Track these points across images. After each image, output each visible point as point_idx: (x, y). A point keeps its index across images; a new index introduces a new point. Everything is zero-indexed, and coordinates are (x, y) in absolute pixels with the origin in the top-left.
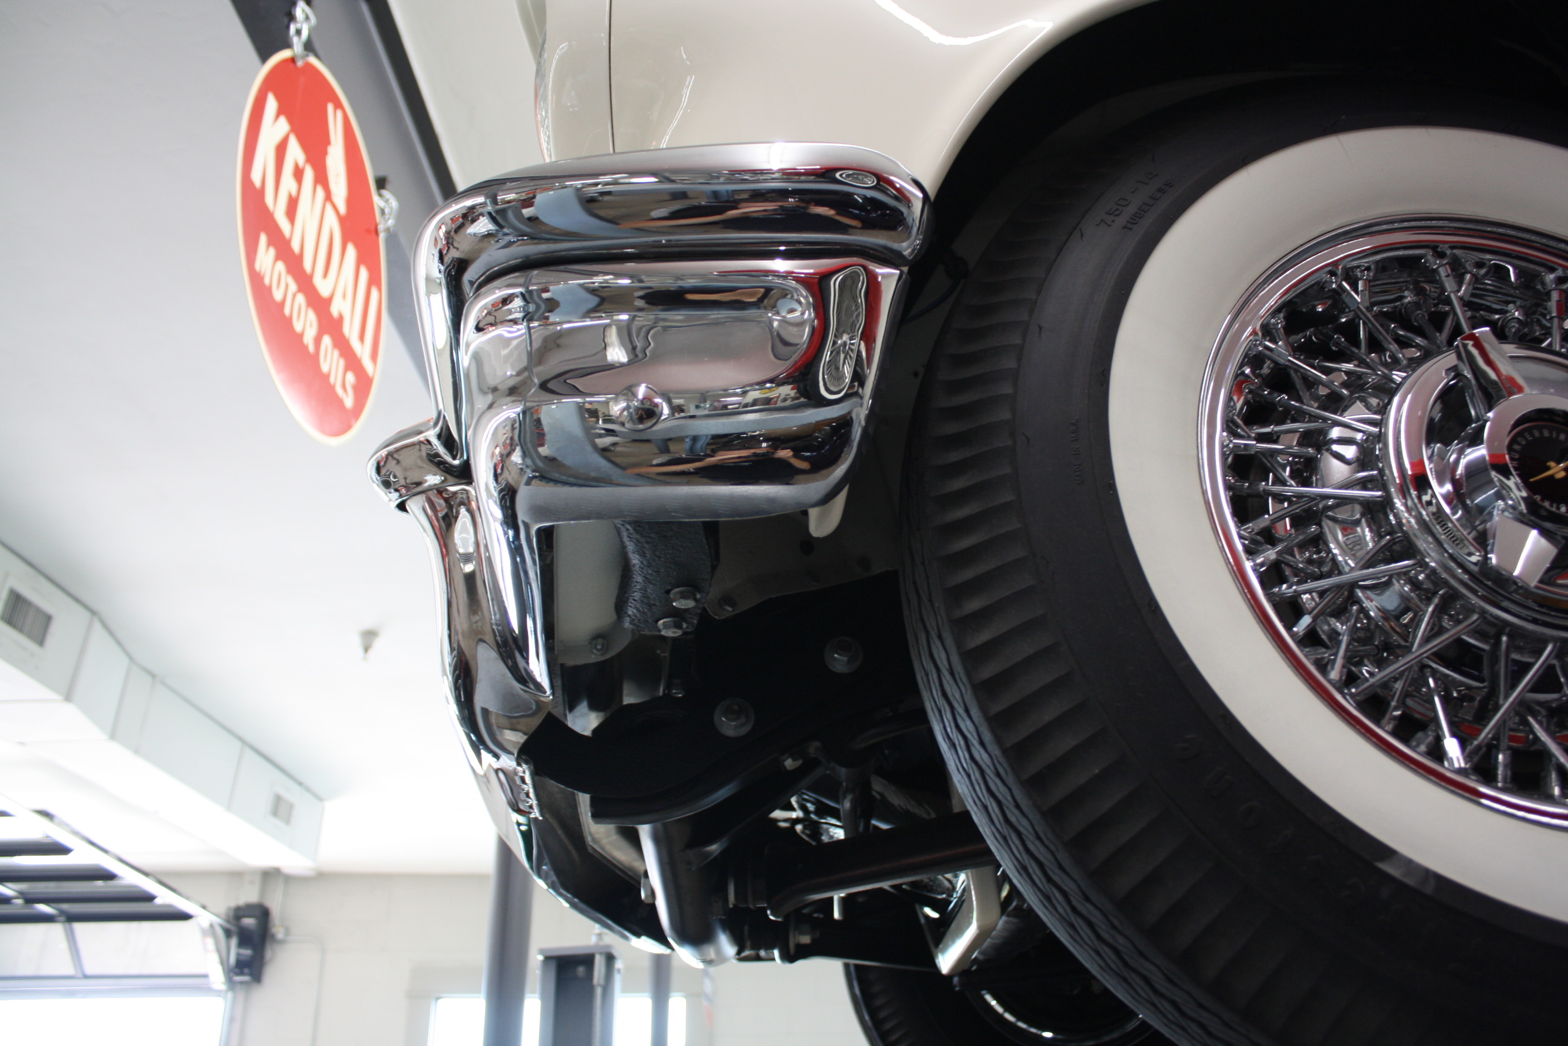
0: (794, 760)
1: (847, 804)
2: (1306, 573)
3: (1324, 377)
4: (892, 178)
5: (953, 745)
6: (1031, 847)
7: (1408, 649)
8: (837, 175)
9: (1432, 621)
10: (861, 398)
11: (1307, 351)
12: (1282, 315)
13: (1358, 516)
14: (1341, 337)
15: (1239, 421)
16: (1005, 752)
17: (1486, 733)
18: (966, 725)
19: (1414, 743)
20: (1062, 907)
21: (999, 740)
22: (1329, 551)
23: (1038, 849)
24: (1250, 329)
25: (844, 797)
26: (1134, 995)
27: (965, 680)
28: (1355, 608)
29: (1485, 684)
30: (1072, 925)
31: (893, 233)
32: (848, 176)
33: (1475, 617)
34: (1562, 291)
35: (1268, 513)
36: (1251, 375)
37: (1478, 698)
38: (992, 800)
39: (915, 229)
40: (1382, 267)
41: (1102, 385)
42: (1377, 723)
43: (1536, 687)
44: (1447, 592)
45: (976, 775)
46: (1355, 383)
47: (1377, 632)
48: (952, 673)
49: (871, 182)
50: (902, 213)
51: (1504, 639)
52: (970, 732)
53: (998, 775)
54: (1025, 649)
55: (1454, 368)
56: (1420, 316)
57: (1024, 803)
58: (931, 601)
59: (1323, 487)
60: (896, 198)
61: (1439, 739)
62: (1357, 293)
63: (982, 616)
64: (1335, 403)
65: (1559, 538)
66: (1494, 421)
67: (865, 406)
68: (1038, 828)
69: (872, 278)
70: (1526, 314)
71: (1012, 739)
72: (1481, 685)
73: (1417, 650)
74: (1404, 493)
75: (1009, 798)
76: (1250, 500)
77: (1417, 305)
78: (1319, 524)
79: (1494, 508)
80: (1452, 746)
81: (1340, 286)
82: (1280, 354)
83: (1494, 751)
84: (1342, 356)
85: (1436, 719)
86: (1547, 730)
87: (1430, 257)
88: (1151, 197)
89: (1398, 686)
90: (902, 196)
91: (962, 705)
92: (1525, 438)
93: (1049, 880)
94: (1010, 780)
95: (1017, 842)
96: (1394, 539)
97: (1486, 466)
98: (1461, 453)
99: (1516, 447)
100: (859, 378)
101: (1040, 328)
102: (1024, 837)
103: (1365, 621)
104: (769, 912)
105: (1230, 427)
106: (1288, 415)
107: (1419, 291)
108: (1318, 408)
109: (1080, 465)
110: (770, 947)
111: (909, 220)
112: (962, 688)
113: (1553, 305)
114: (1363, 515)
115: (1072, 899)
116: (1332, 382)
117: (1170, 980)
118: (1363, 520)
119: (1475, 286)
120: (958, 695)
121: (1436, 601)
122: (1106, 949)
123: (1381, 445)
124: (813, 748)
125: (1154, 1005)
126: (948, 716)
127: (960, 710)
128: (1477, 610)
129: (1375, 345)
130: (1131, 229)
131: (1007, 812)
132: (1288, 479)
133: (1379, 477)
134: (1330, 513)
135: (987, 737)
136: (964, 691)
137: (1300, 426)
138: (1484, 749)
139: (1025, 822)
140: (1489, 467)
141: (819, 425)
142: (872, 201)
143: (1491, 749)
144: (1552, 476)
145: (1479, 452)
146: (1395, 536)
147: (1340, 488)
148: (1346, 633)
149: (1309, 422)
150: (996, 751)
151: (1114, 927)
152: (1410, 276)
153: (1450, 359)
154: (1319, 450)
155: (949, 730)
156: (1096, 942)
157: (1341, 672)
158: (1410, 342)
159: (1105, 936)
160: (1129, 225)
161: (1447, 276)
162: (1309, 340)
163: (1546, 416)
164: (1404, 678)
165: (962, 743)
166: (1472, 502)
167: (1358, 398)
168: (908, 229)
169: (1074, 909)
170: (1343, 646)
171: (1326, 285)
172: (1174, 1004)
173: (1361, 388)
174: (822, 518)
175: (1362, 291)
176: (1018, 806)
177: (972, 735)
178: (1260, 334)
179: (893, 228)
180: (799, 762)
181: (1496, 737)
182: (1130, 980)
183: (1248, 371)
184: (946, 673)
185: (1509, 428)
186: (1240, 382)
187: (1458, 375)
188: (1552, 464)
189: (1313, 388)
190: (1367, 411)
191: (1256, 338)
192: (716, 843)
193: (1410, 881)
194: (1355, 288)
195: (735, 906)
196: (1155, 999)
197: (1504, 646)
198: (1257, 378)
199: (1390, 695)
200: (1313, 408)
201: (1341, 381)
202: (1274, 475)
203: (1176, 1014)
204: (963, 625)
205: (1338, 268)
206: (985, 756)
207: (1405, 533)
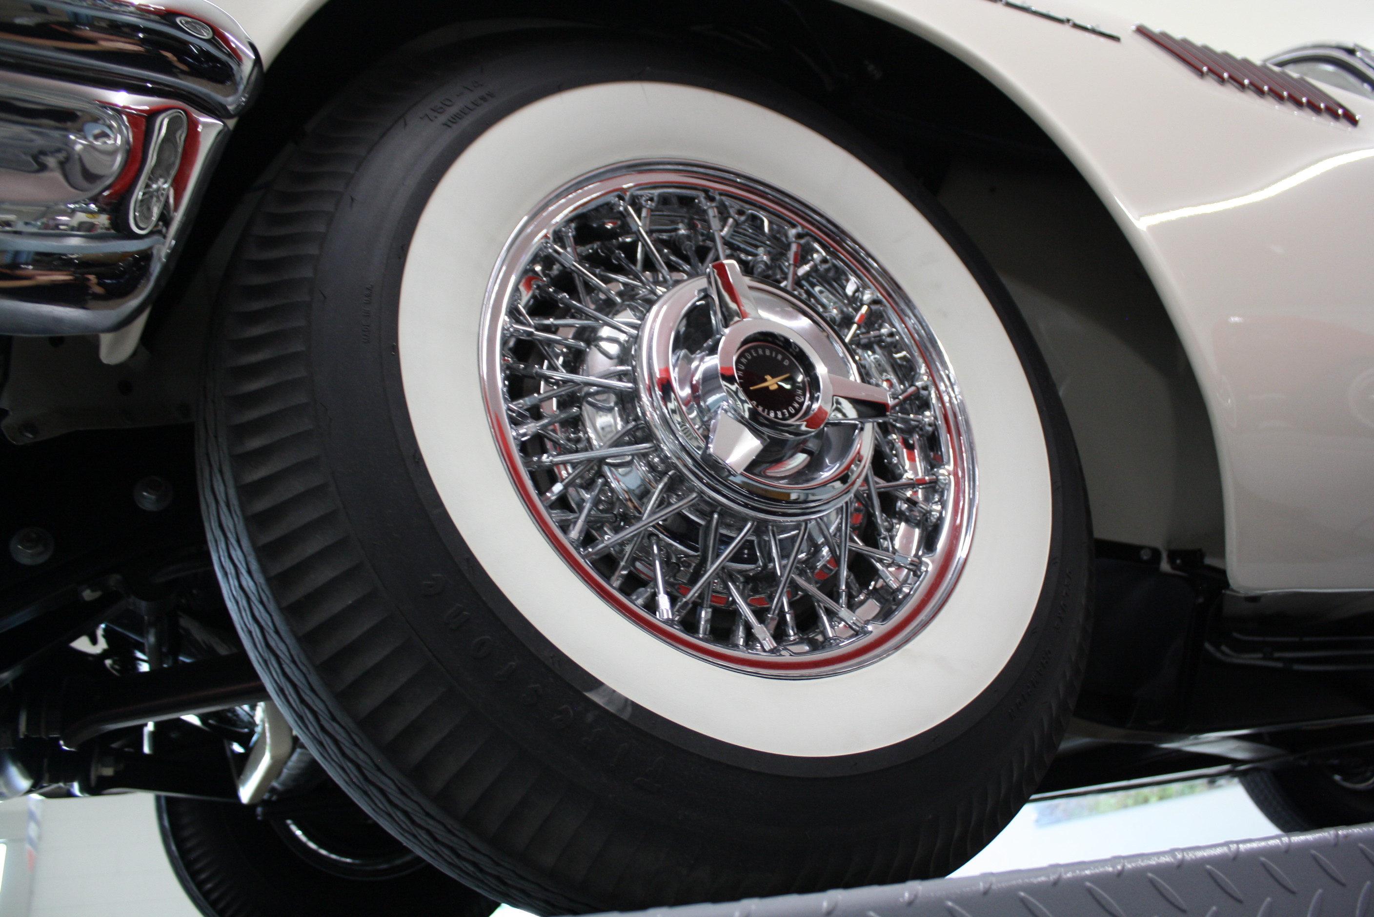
0: (93, 591)
1: (152, 639)
2: (565, 448)
3: (603, 285)
4: (227, 34)
5: (226, 574)
6: (287, 670)
7: (639, 519)
8: (178, 20)
9: (660, 496)
10: (165, 237)
11: (593, 261)
12: (573, 225)
13: (612, 404)
14: (621, 252)
15: (524, 311)
16: (269, 580)
17: (693, 593)
18: (237, 555)
19: (634, 597)
20: (313, 728)
21: (264, 570)
22: (586, 432)
23: (293, 673)
24: (544, 232)
25: (148, 632)
26: (374, 806)
27: (239, 512)
28: (600, 480)
29: (699, 553)
30: (321, 744)
31: (220, 86)
32: (187, 22)
33: (694, 495)
34: (799, 245)
35: (539, 393)
36: (541, 274)
37: (694, 565)
38: (256, 626)
39: (242, 87)
40: (664, 200)
41: (400, 258)
42: (607, 578)
43: (736, 558)
44: (675, 473)
45: (243, 602)
46: (628, 294)
47: (618, 504)
48: (228, 506)
49: (207, 34)
50: (231, 68)
51: (716, 516)
52: (239, 561)
53: (262, 602)
54: (297, 486)
55: (705, 290)
56: (689, 247)
57: (282, 628)
58: (216, 437)
59: (588, 376)
60: (229, 55)
61: (654, 595)
62: (639, 217)
63: (263, 454)
64: (609, 307)
65: (766, 437)
66: (729, 337)
67: (167, 245)
68: (293, 652)
69: (193, 124)
70: (772, 260)
71: (276, 569)
72: (696, 554)
73: (646, 519)
74: (650, 390)
75: (270, 624)
76: (526, 380)
77: (688, 237)
78: (580, 408)
79: (719, 408)
80: (664, 601)
81: (626, 209)
82: (566, 259)
83: (699, 607)
84: (619, 270)
85: (655, 580)
86: (742, 595)
87: (702, 199)
88: (473, 103)
89: (628, 549)
90: (235, 54)
91: (235, 536)
92: (751, 354)
93: (302, 701)
94: (272, 607)
95: (276, 665)
96: (638, 425)
97: (717, 373)
98: (702, 360)
99: (744, 360)
100: (165, 218)
101: (353, 199)
102: (281, 661)
103: (609, 494)
104: (62, 742)
105: (513, 313)
106: (568, 312)
107: (691, 226)
108: (595, 310)
109: (368, 326)
110: (69, 780)
111: (238, 78)
112: (236, 519)
113: (791, 255)
114: (616, 404)
115: (321, 718)
116: (609, 290)
117: (403, 793)
118: (616, 409)
119: (736, 229)
120: (231, 526)
121: (666, 479)
122: (349, 764)
123: (636, 346)
124: (114, 580)
125: (390, 815)
126: (222, 545)
127: (233, 540)
128: (696, 490)
129: (649, 264)
130: (449, 126)
131: (268, 637)
132: (560, 367)
133: (632, 373)
134: (590, 399)
135: (254, 566)
136: (236, 522)
137: (578, 323)
138: (690, 606)
139: (283, 647)
140: (720, 375)
141: (124, 256)
142: (207, 54)
143: (696, 606)
144: (767, 388)
145: (713, 361)
146: (639, 422)
147: (601, 377)
148: (590, 501)
149: (587, 319)
150: (261, 580)
151: (356, 744)
152: (688, 212)
153: (701, 283)
154: (588, 343)
155: (222, 559)
156: (341, 759)
157: (580, 532)
158: (678, 266)
159: (348, 752)
160: (450, 124)
161: (714, 217)
162: (596, 252)
163: (770, 339)
164: (634, 542)
165: (233, 571)
166: (705, 402)
167: (629, 306)
168: (236, 85)
169: (323, 728)
170: (585, 511)
171: (615, 207)
172: (406, 813)
173: (633, 298)
174: (115, 345)
175: (645, 217)
176: (277, 632)
177: (241, 564)
178: (551, 238)
179: (222, 82)
180: (98, 594)
181: (701, 596)
182: (370, 793)
183: (538, 268)
184: (223, 505)
185: (738, 345)
186: (528, 276)
187: (706, 296)
188: (768, 377)
189: (593, 292)
190: (634, 318)
191: (548, 240)
192: (6, 671)
193: (611, 709)
194: (638, 212)
195: (26, 736)
196: (390, 810)
197: (715, 522)
198: (545, 277)
199: (620, 557)
200: (591, 309)
201: (617, 290)
202: (550, 363)
203: (409, 824)
204: (243, 461)
205: (626, 194)
206: (251, 583)
207: (646, 422)
